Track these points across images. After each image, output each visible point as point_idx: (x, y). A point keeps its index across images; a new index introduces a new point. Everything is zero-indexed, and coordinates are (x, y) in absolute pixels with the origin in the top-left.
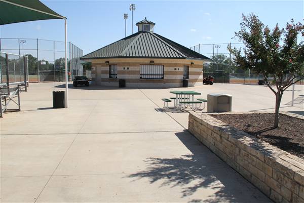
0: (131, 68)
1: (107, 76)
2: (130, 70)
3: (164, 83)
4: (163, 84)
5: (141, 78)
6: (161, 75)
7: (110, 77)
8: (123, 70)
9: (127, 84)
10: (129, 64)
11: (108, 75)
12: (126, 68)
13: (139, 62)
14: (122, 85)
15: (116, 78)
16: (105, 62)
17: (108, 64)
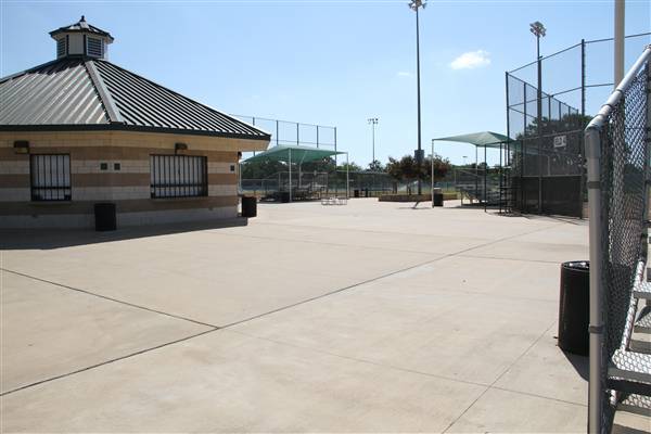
0: (128, 167)
1: (24, 194)
2: (123, 170)
3: (211, 209)
4: (207, 210)
5: (153, 195)
7: (35, 198)
8: (98, 170)
10: (121, 152)
11: (29, 190)
12: (111, 164)
13: (146, 146)
14: (105, 223)
15: (65, 200)
16: (12, 146)
17: (24, 150)
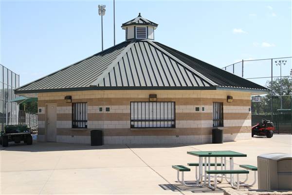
0: (114, 109)
1: (68, 124)
2: (111, 111)
3: (177, 136)
4: (174, 137)
5: (132, 126)
6: (171, 120)
7: (74, 126)
8: (98, 112)
9: (107, 139)
10: (110, 101)
11: (71, 122)
12: (104, 108)
13: (128, 97)
14: (97, 140)
15: (85, 128)
16: (64, 98)
17: (69, 101)
